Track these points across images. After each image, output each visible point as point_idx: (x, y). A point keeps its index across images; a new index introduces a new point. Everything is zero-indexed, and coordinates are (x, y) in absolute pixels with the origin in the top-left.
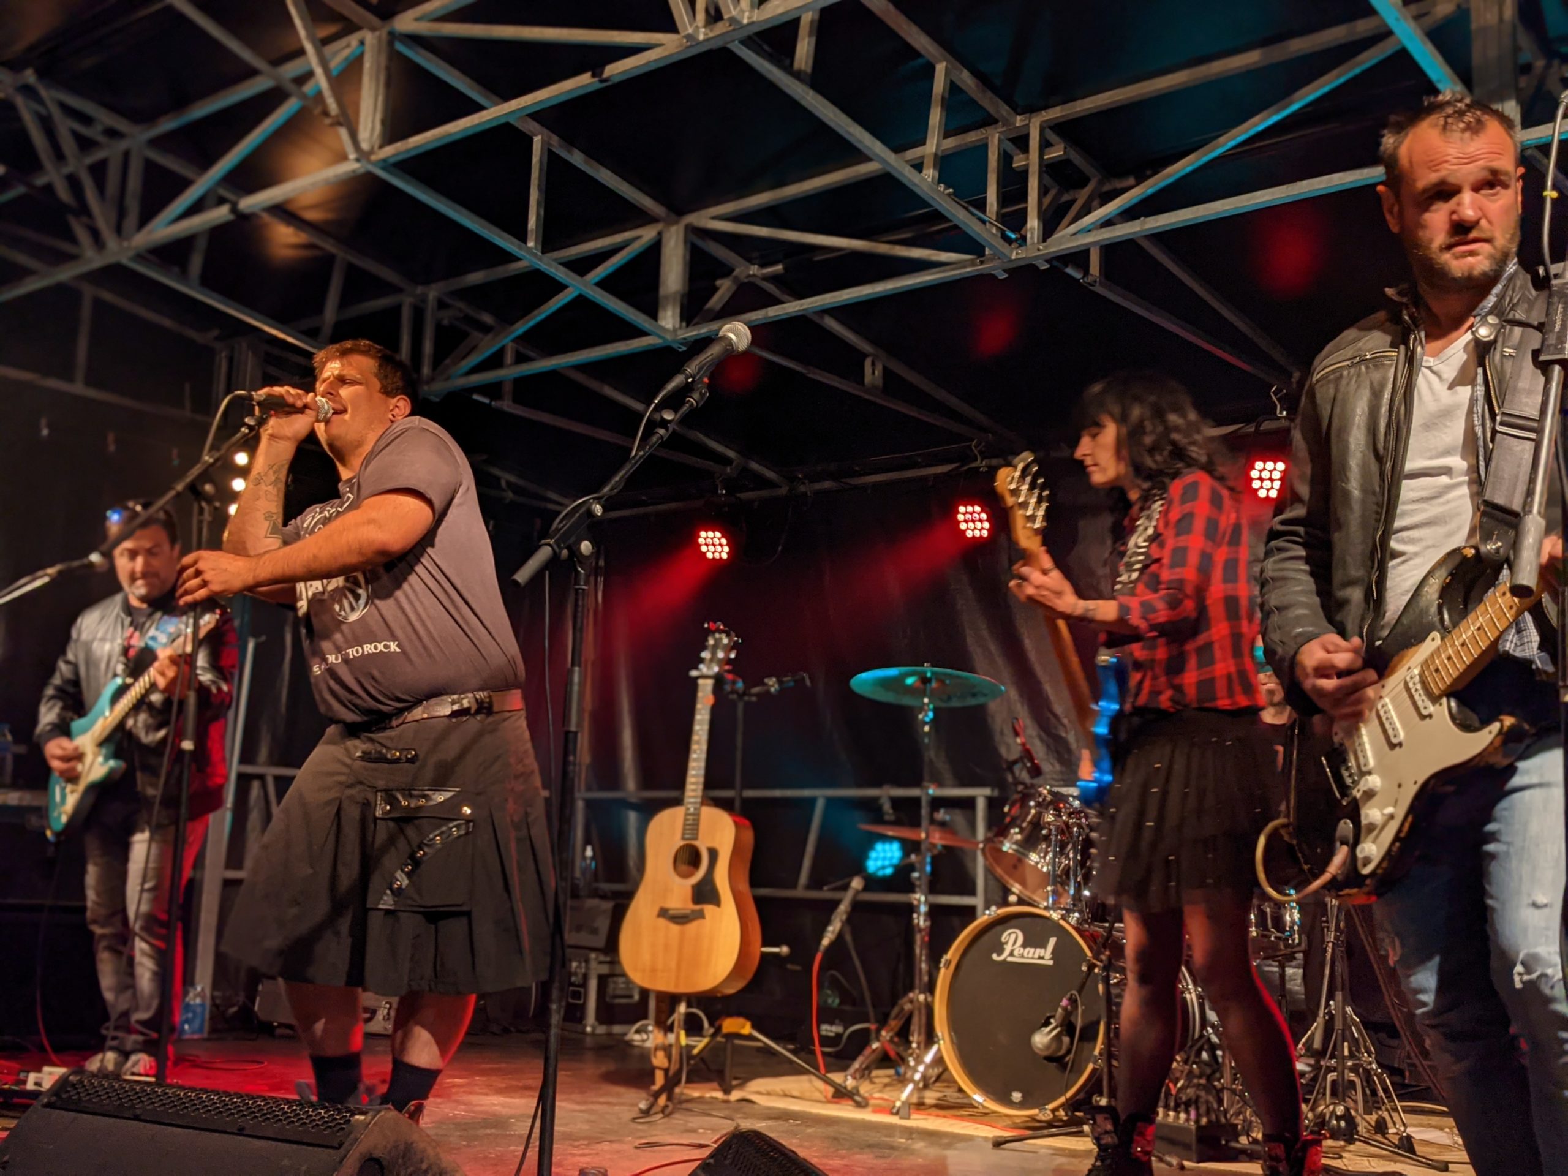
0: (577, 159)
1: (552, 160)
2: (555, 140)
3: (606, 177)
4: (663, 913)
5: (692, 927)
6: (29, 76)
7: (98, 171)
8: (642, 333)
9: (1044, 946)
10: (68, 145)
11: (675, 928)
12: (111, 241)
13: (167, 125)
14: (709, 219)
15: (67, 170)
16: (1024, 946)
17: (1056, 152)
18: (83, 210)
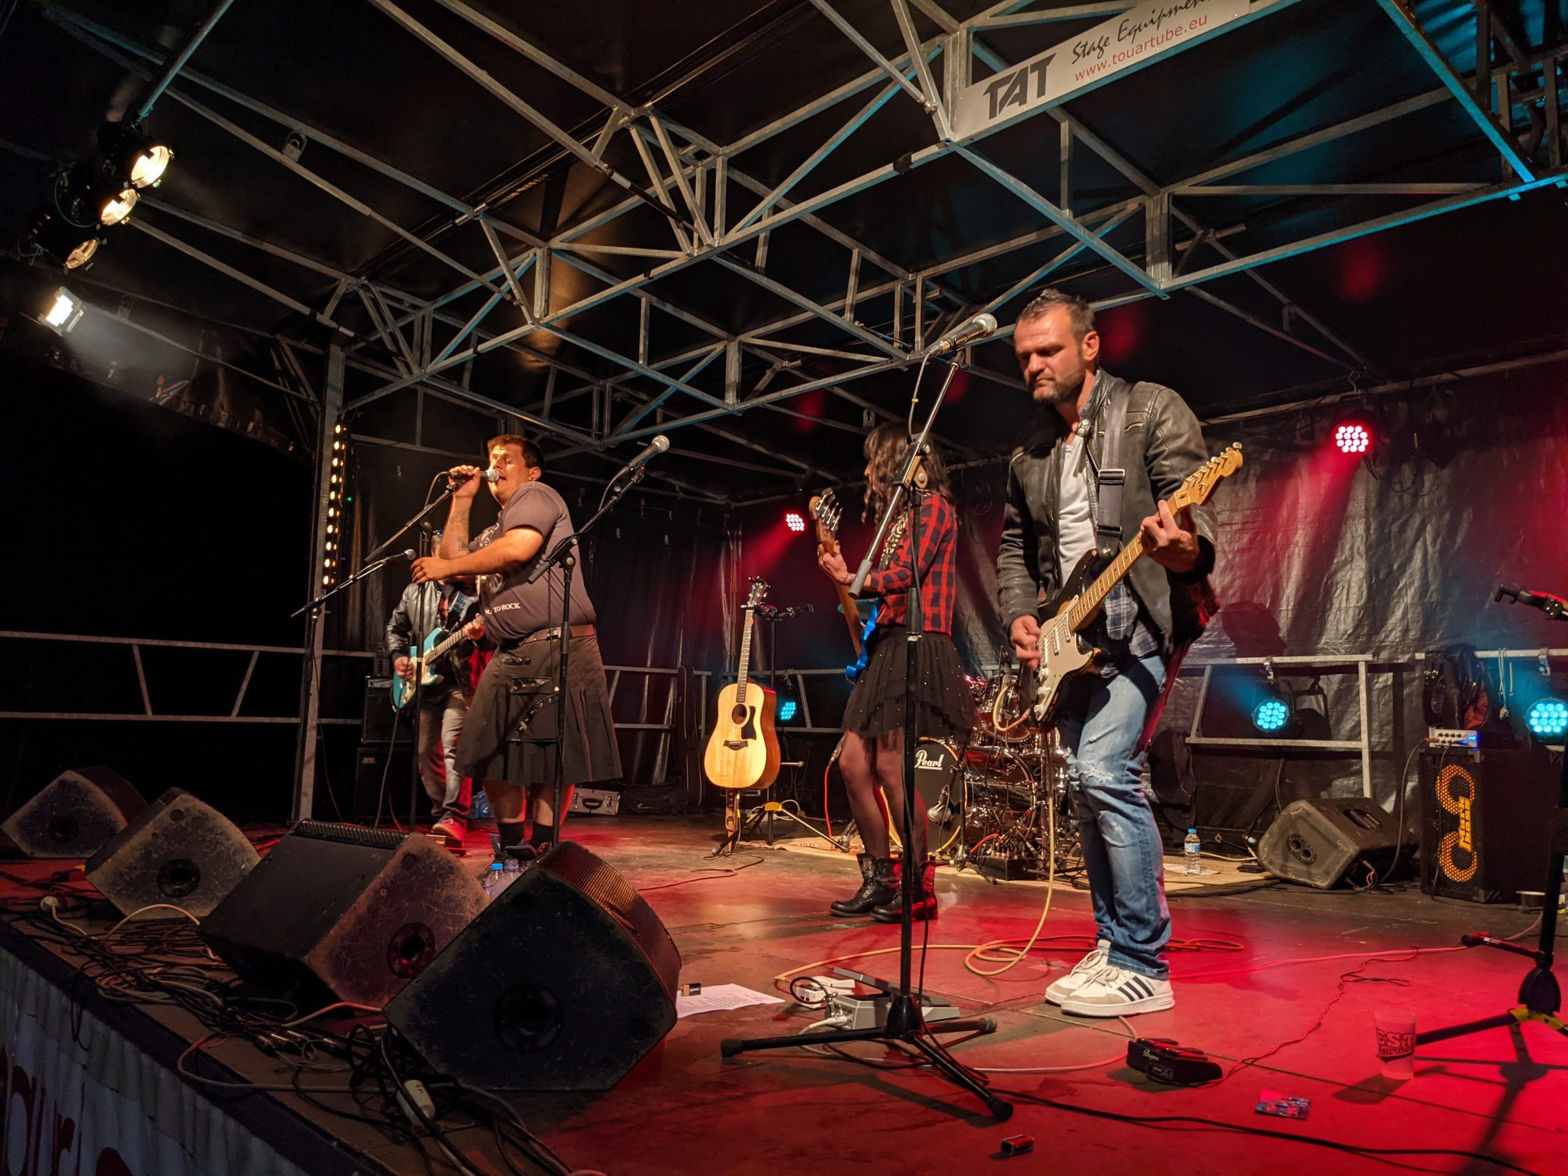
0: (669, 308)
1: (652, 308)
2: (654, 299)
3: (687, 317)
4: (727, 743)
5: (742, 751)
6: (364, 280)
7: (408, 330)
8: (715, 408)
9: (937, 760)
10: (388, 315)
11: (733, 752)
12: (416, 370)
13: (442, 301)
14: (748, 338)
15: (389, 330)
16: (927, 759)
17: (935, 294)
18: (401, 354)
